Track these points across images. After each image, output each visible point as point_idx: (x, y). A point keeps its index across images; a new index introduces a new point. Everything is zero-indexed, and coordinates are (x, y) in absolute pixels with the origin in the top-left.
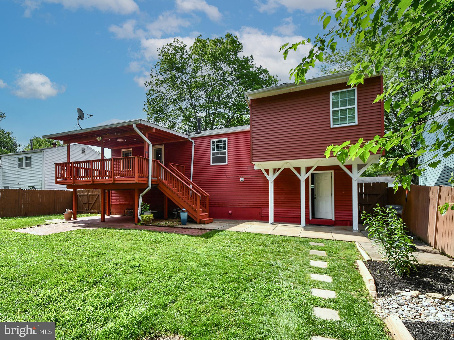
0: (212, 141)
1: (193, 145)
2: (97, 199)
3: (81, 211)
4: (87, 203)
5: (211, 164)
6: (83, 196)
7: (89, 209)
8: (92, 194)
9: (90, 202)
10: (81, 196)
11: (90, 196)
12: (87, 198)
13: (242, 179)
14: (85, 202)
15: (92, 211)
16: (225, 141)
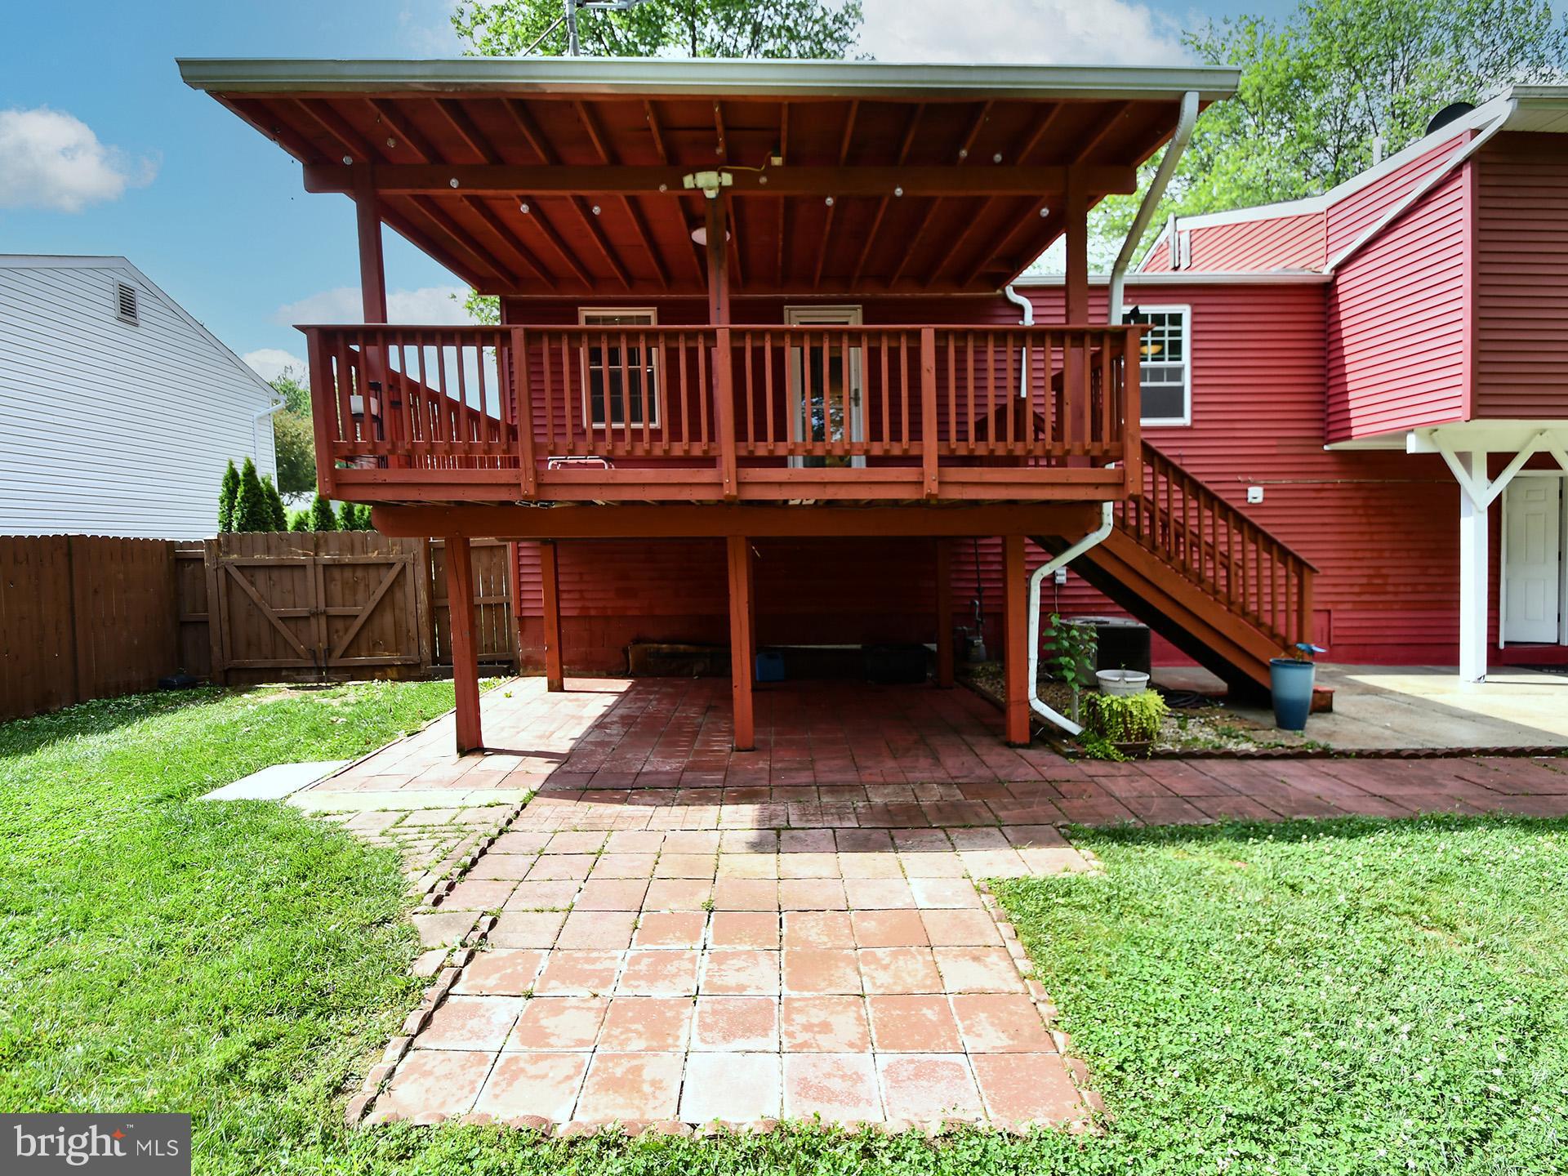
2: (390, 589)
3: (269, 663)
4: (315, 614)
6: (275, 574)
7: (329, 651)
8: (347, 558)
9: (332, 611)
10: (261, 577)
11: (337, 573)
12: (313, 583)
13: (1255, 494)
14: (301, 611)
15: (363, 659)
16: (1176, 319)
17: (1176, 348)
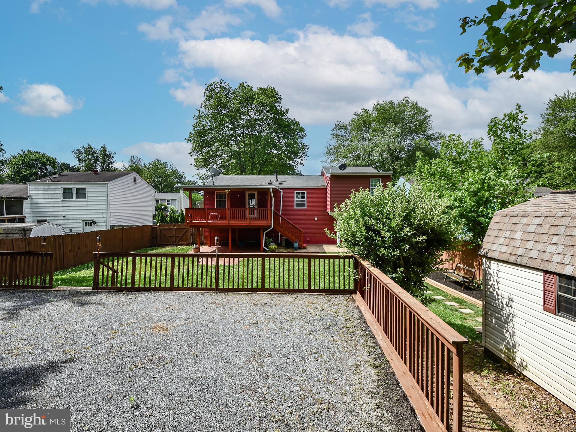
0: (295, 192)
1: (282, 193)
5: (295, 208)
6: (168, 230)
7: (175, 242)
8: (179, 228)
9: (176, 236)
13: (316, 219)
14: (171, 236)
16: (304, 193)
17: (304, 197)
